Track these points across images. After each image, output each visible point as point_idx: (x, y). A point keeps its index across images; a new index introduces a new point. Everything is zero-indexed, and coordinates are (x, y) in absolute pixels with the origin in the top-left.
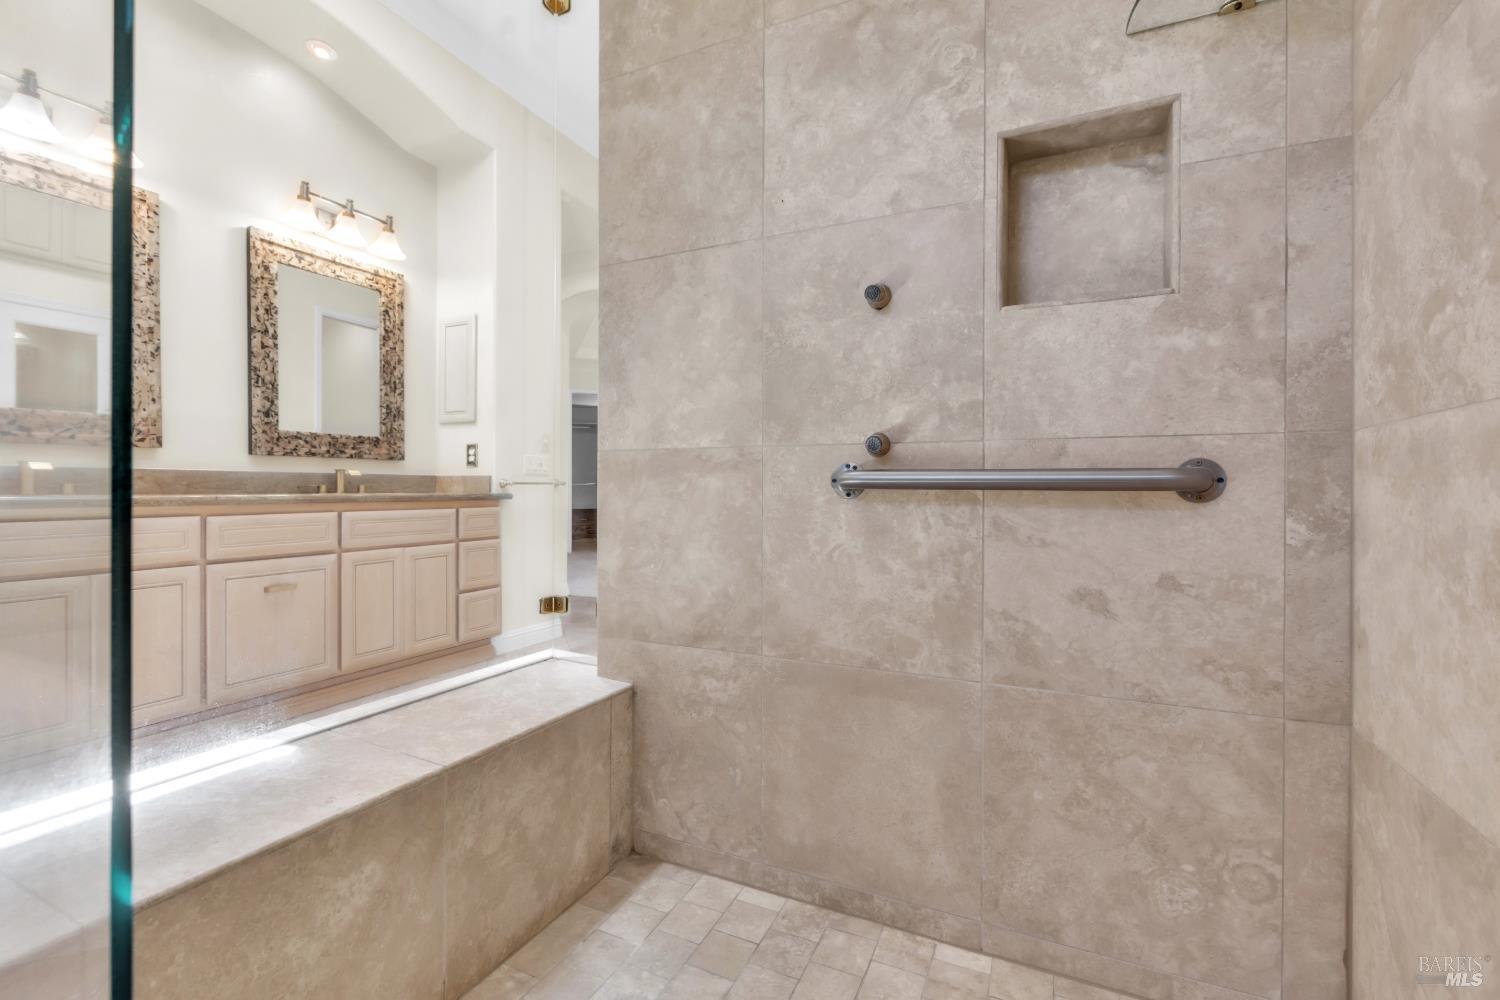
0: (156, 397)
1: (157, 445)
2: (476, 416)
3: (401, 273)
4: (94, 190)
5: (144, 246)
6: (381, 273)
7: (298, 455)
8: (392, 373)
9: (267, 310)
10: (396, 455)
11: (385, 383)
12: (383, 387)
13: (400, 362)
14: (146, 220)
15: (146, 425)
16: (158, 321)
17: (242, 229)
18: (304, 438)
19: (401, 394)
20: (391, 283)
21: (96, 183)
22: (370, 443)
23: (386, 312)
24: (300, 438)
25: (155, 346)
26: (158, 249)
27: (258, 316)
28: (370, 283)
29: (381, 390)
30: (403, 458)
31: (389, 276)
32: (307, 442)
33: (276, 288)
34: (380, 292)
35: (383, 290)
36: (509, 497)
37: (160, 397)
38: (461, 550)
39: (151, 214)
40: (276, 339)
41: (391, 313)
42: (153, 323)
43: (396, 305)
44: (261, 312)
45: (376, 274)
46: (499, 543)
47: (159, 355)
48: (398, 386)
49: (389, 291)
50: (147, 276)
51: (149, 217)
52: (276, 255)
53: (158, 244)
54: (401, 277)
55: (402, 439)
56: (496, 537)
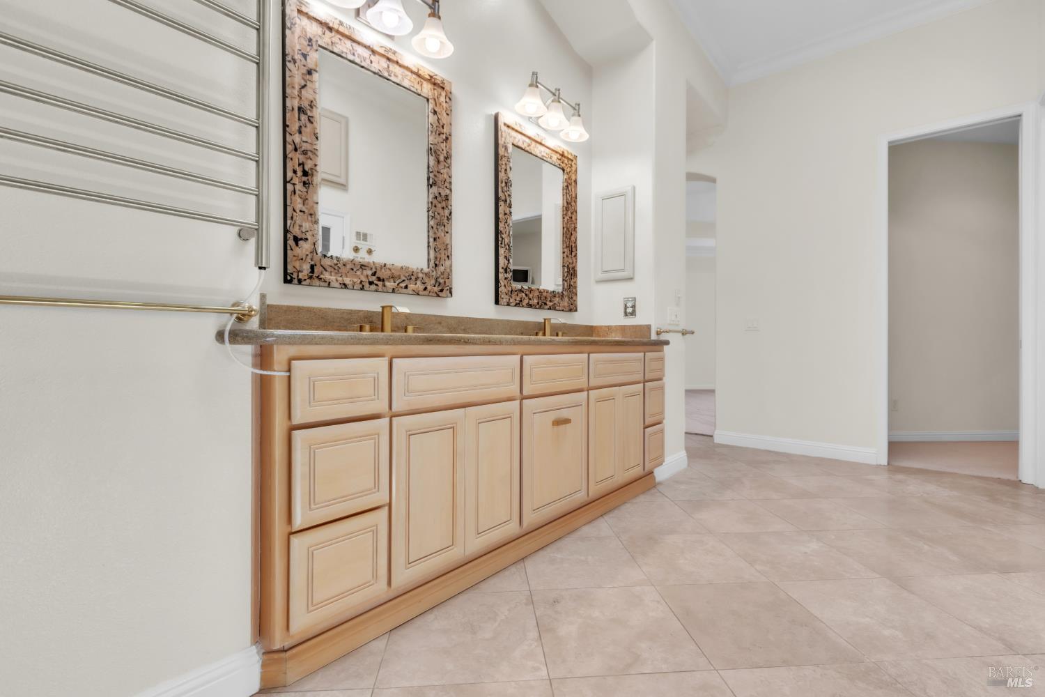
0: (449, 254)
1: (449, 295)
2: (634, 274)
3: (576, 154)
4: (419, 79)
5: (443, 127)
6: (566, 154)
7: (523, 306)
8: (570, 239)
9: (506, 183)
10: (572, 308)
11: (567, 247)
12: (565, 250)
13: (575, 228)
14: (444, 104)
15: (443, 278)
16: (451, 190)
17: (492, 115)
18: (525, 291)
19: (575, 256)
20: (570, 162)
21: (420, 72)
22: (559, 297)
23: (567, 186)
24: (523, 292)
25: (449, 211)
26: (451, 129)
27: (502, 187)
28: (559, 162)
29: (564, 253)
30: (576, 310)
31: (570, 157)
32: (526, 295)
33: (511, 165)
34: (564, 170)
35: (565, 169)
36: (667, 343)
37: (451, 255)
38: (646, 389)
39: (448, 100)
40: (510, 207)
41: (570, 188)
42: (448, 191)
43: (573, 181)
44: (504, 184)
45: (562, 155)
46: (664, 384)
47: (451, 219)
48: (574, 249)
49: (569, 170)
50: (445, 152)
51: (446, 102)
52: (511, 137)
53: (451, 124)
54: (576, 157)
55: (576, 294)
56: (660, 379)
